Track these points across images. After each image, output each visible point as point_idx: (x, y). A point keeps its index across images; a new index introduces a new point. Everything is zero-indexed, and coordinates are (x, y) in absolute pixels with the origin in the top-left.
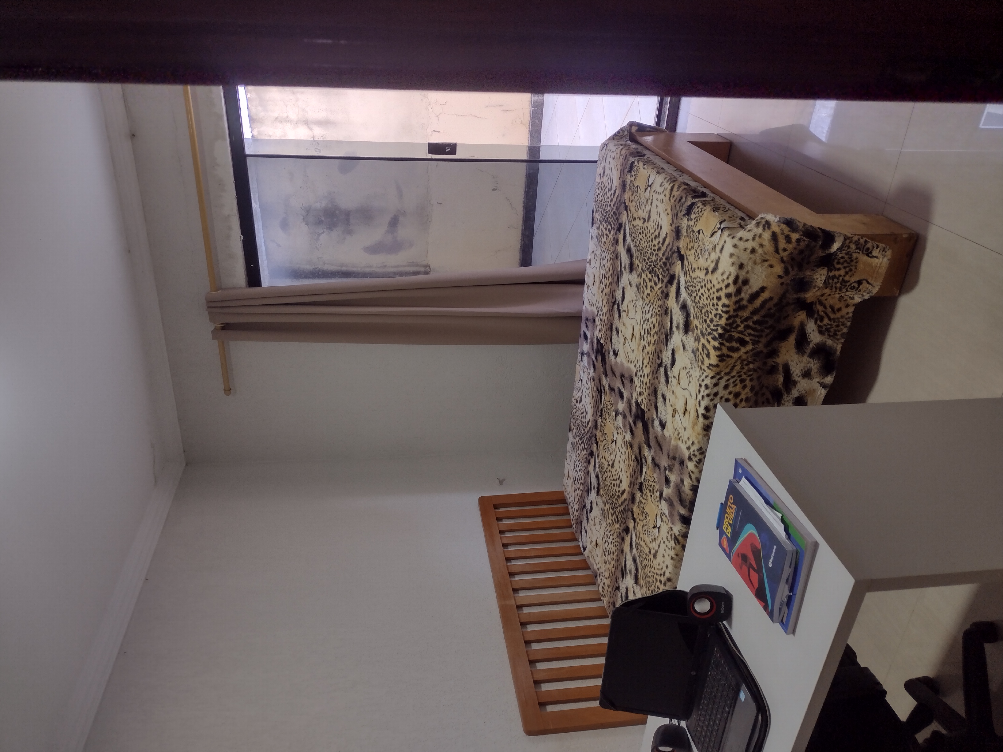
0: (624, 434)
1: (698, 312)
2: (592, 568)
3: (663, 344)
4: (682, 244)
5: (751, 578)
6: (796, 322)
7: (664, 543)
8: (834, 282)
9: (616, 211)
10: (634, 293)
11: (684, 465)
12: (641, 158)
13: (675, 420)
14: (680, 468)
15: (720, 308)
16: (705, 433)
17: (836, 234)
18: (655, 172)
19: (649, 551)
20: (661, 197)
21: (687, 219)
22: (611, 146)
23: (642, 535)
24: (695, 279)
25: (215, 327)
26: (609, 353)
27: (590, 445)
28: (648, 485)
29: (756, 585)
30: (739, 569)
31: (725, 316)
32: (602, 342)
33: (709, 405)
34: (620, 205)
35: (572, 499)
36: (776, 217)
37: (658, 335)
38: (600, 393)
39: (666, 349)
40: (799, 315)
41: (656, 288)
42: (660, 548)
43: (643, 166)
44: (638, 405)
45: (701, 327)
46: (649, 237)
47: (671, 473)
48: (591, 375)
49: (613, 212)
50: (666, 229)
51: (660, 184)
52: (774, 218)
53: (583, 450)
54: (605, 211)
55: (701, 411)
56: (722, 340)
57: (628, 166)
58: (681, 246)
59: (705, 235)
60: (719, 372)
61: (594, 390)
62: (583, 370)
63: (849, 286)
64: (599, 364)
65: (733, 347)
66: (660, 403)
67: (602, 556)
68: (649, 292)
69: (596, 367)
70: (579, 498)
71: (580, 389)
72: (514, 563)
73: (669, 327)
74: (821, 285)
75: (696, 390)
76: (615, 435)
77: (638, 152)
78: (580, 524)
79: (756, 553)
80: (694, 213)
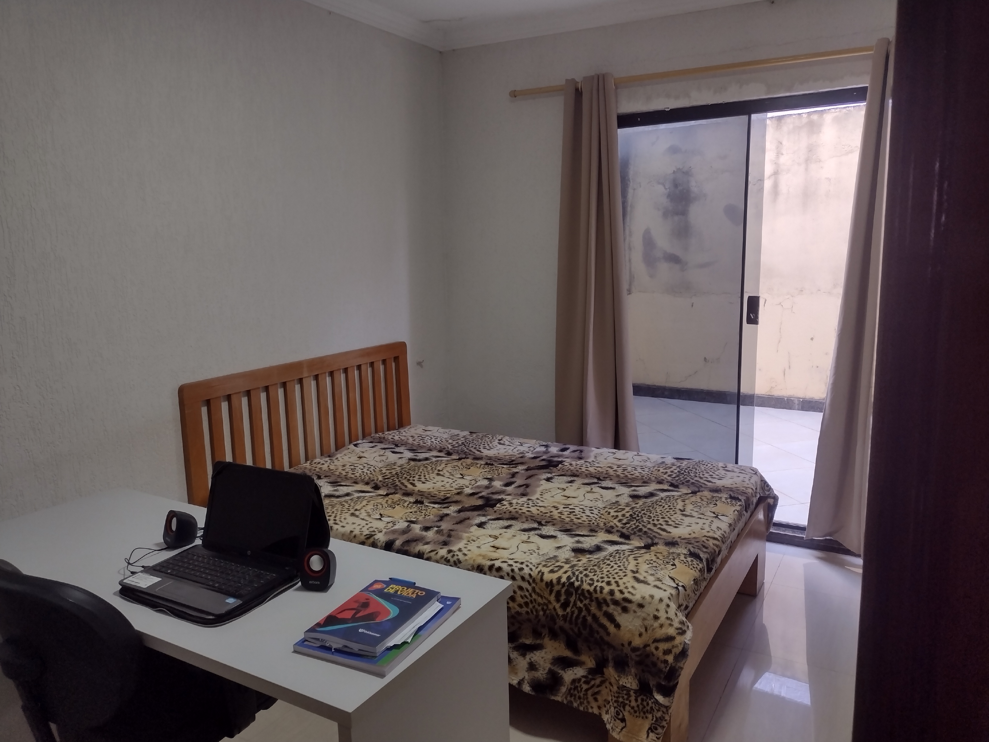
0: (470, 486)
1: (595, 562)
2: (337, 452)
3: (561, 527)
4: (661, 548)
5: (346, 611)
6: (584, 658)
7: (367, 524)
8: (624, 695)
9: (690, 482)
10: (610, 499)
11: (443, 545)
12: (744, 508)
13: (487, 537)
14: (440, 542)
15: (600, 584)
16: (475, 566)
17: (672, 698)
18: (730, 522)
19: (357, 509)
20: (707, 528)
21: (686, 553)
22: (755, 479)
23: (372, 502)
24: (627, 560)
25: (579, 82)
26: (549, 473)
27: (458, 452)
28: (422, 509)
29: (340, 616)
30: (354, 599)
31: (592, 589)
32: (560, 466)
33: (503, 571)
34: (697, 487)
35: (404, 434)
36: (689, 640)
37: (569, 522)
38: (509, 463)
39: (556, 530)
40: (591, 661)
41: (616, 521)
42: (361, 520)
43: (737, 510)
44: (500, 501)
45: (580, 565)
46: (666, 515)
47: (435, 533)
48: (527, 454)
49: (690, 479)
50: (676, 532)
51: (720, 527)
52: (688, 638)
53: (452, 446)
54: (690, 471)
55: (497, 564)
56: (567, 585)
57: (736, 496)
58: (658, 546)
59: (671, 571)
60: (536, 581)
61: (512, 457)
62: (531, 447)
63: (620, 710)
64: (537, 463)
65: (561, 596)
66: (503, 522)
67: (350, 462)
68: (612, 514)
69: (534, 460)
70: (405, 441)
71: (512, 443)
72: (343, 376)
73: (577, 533)
74: (621, 683)
75: (517, 559)
76: (469, 478)
77: (749, 505)
78: (379, 441)
79: (371, 617)
80: (692, 561)
